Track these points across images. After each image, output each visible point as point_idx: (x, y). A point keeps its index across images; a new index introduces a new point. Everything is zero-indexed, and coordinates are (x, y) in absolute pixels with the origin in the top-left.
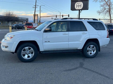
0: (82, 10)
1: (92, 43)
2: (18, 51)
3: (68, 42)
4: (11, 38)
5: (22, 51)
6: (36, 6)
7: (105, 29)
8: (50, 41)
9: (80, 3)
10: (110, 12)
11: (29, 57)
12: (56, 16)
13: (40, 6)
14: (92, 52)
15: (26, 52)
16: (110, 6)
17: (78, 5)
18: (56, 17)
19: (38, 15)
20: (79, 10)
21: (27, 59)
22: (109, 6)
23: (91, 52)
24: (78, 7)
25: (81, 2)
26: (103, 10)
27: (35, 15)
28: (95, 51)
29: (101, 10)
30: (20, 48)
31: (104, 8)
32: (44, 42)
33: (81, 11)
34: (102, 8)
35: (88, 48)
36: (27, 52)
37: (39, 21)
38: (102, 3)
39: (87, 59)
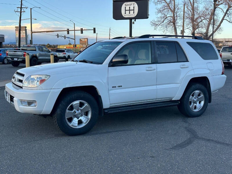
0: (135, 18)
1: (198, 85)
2: (58, 111)
3: (155, 86)
4: (42, 81)
5: (67, 111)
6: (21, 8)
7: (217, 58)
8: (121, 86)
9: (131, 4)
10: (174, 24)
11: (80, 122)
12: (68, 31)
13: (31, 9)
14: (197, 105)
15: (75, 112)
16: (175, 11)
17: (127, 8)
18: (68, 33)
19: (26, 27)
20: (131, 19)
21: (78, 127)
22: (173, 11)
23: (195, 104)
24: (127, 12)
25: (133, 3)
26: (162, 20)
27: (20, 29)
28: (203, 103)
29: (159, 19)
30: (63, 103)
31: (163, 15)
32: (111, 88)
33: (133, 20)
34: (160, 15)
35: (191, 97)
36: (77, 112)
37: (29, 42)
38: (160, 6)
39: (189, 119)
